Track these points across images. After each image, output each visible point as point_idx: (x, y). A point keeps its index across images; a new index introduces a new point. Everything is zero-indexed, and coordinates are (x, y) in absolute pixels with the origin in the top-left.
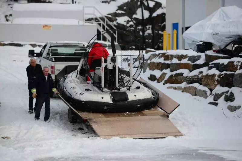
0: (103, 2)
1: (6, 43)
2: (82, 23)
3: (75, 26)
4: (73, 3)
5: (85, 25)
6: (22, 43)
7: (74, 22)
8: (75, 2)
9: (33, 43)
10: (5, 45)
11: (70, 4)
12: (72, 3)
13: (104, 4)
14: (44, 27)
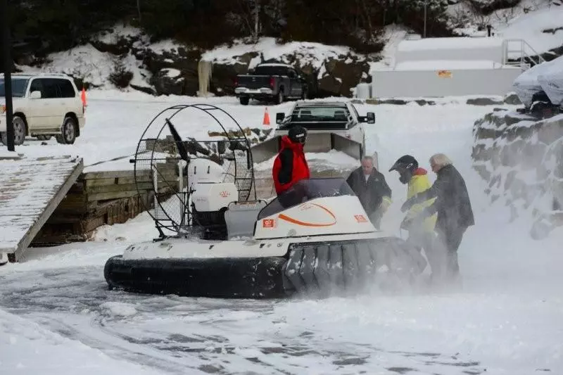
0: (545, 31)
1: (382, 99)
2: (498, 65)
3: (488, 71)
4: (489, 35)
5: (504, 69)
6: (405, 99)
7: (487, 65)
8: (493, 34)
9: (420, 99)
10: (381, 102)
11: (484, 37)
12: (487, 35)
13: (546, 34)
14: (440, 73)
